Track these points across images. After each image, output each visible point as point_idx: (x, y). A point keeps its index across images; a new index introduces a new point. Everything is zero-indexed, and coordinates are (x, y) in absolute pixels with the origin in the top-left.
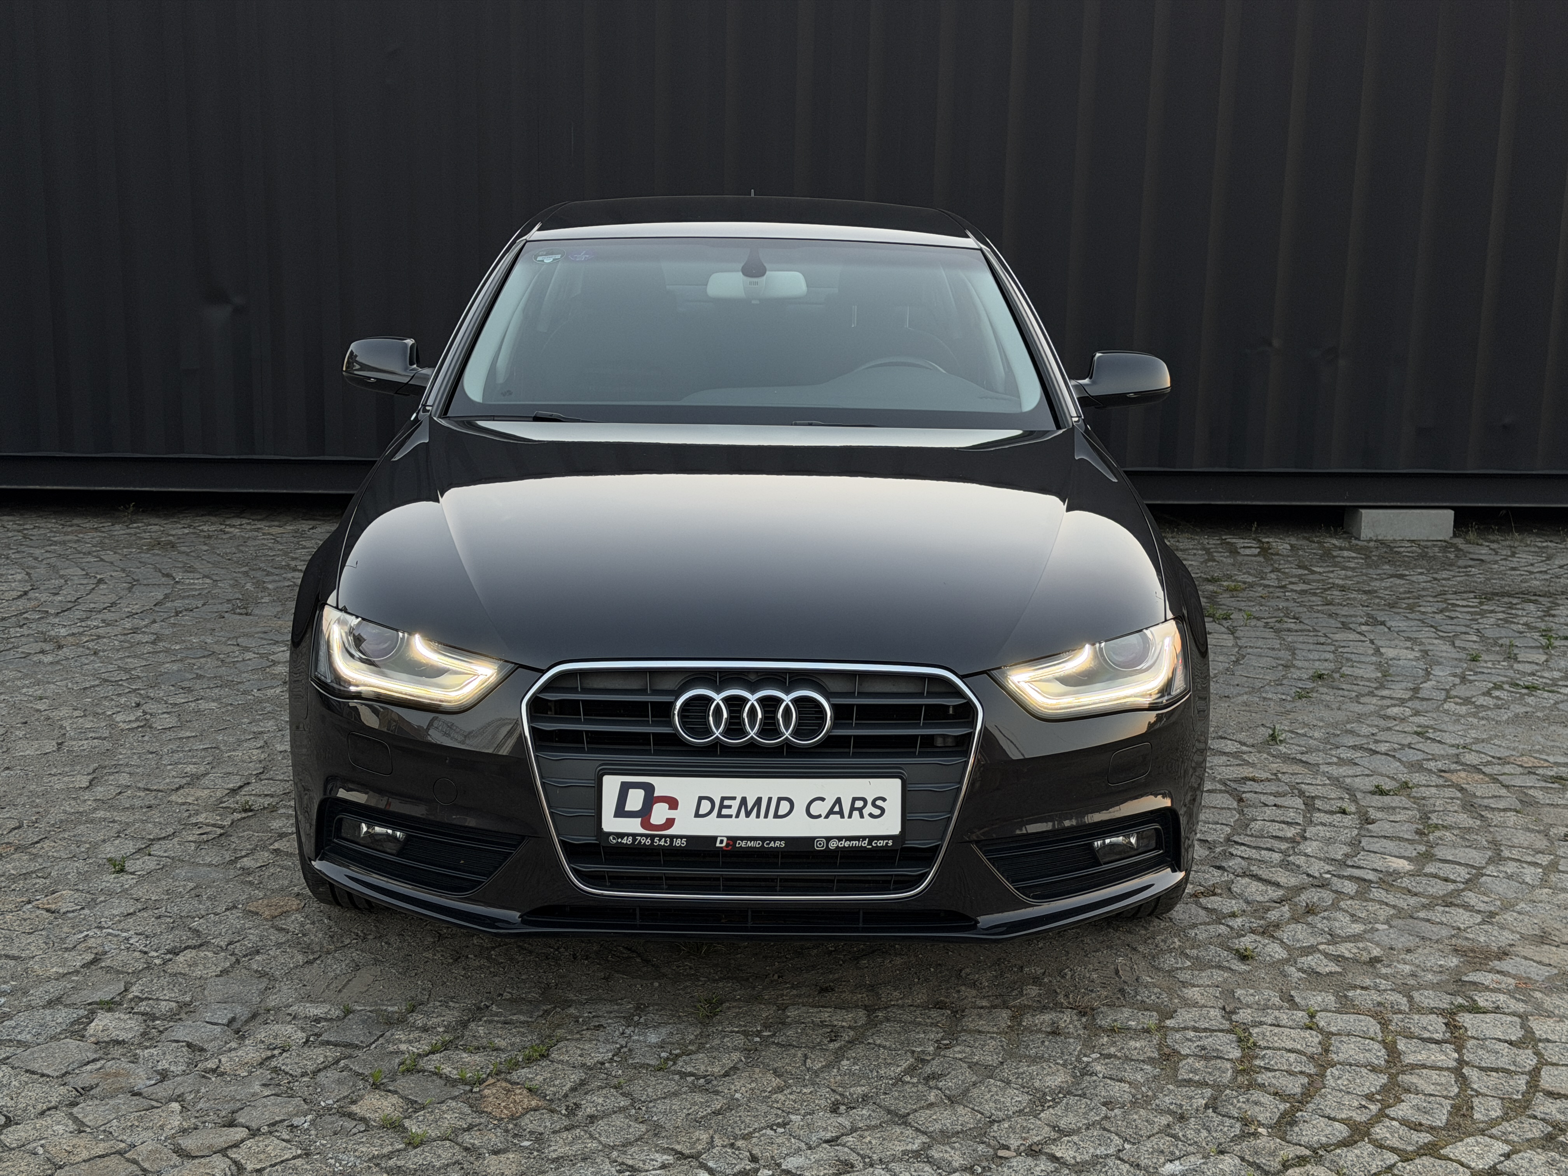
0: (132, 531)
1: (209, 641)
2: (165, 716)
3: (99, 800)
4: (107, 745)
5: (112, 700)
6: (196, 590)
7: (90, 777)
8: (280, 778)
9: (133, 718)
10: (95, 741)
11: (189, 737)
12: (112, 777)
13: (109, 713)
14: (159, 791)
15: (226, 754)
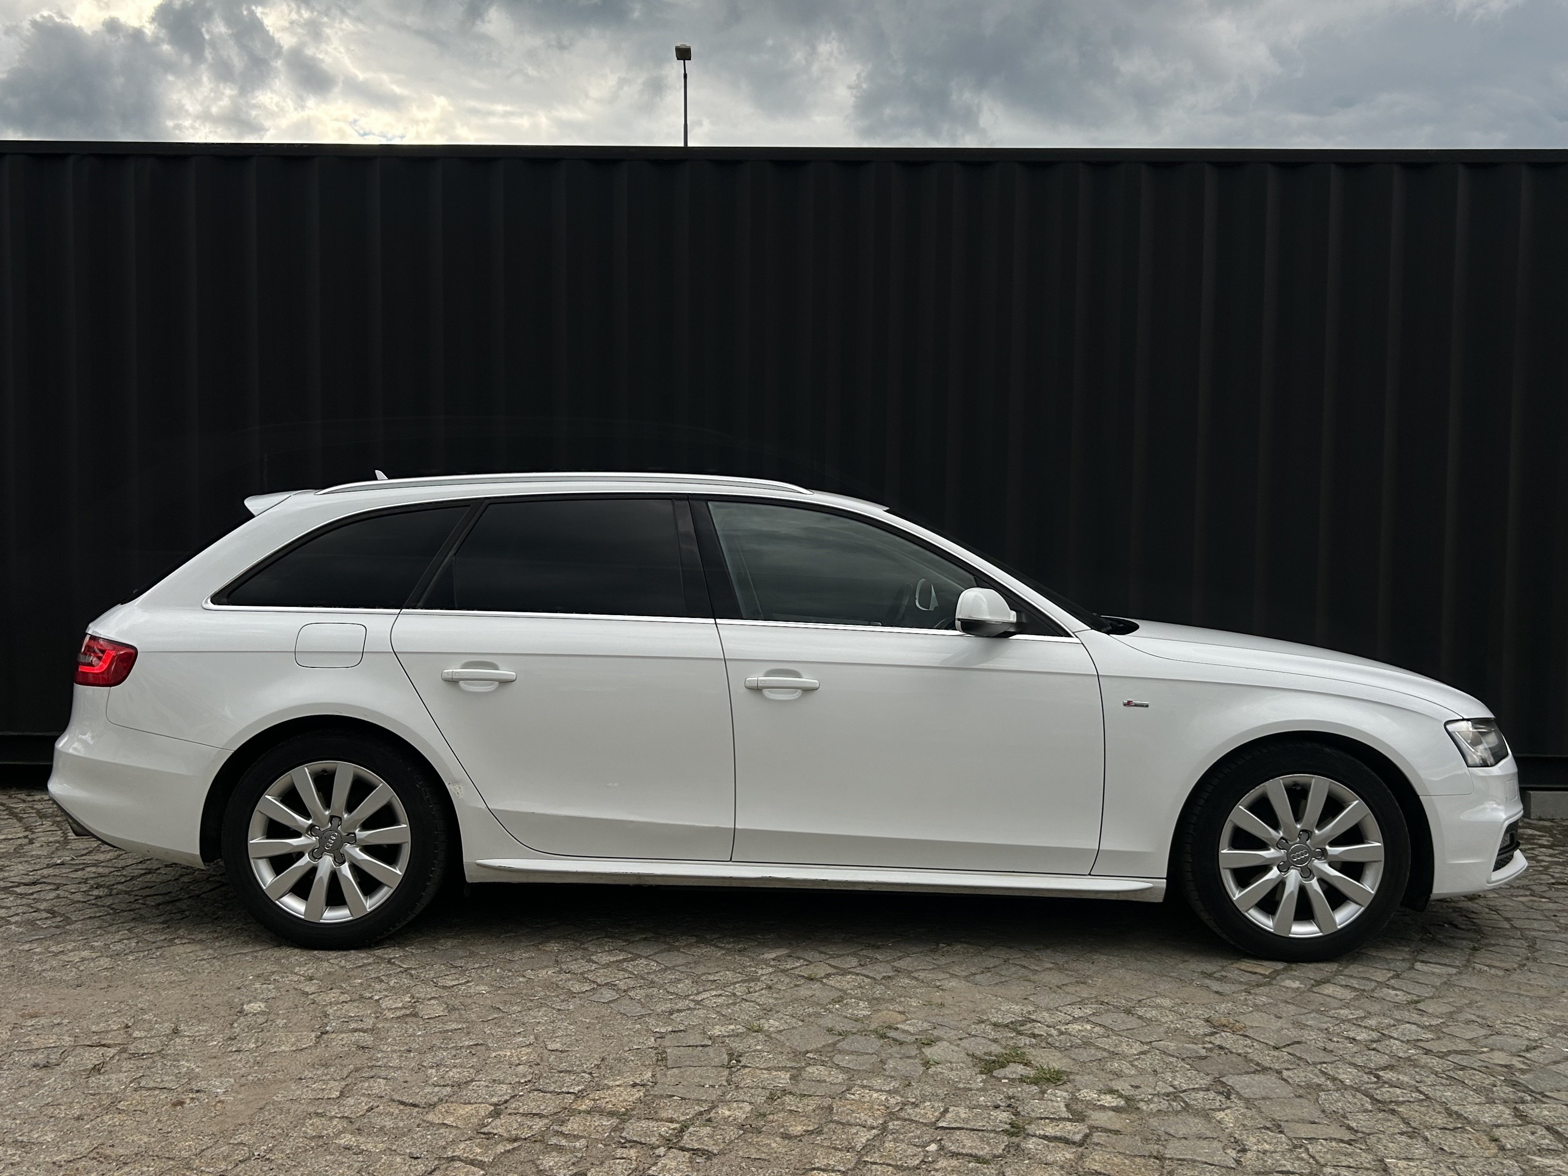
2: (432, 1002)
3: (347, 1117)
4: (367, 1039)
5: (382, 981)
7: (343, 1083)
8: (552, 1089)
9: (400, 1005)
10: (356, 1034)
11: (455, 1030)
12: (366, 1084)
13: (377, 997)
14: (415, 1106)
15: (494, 1054)
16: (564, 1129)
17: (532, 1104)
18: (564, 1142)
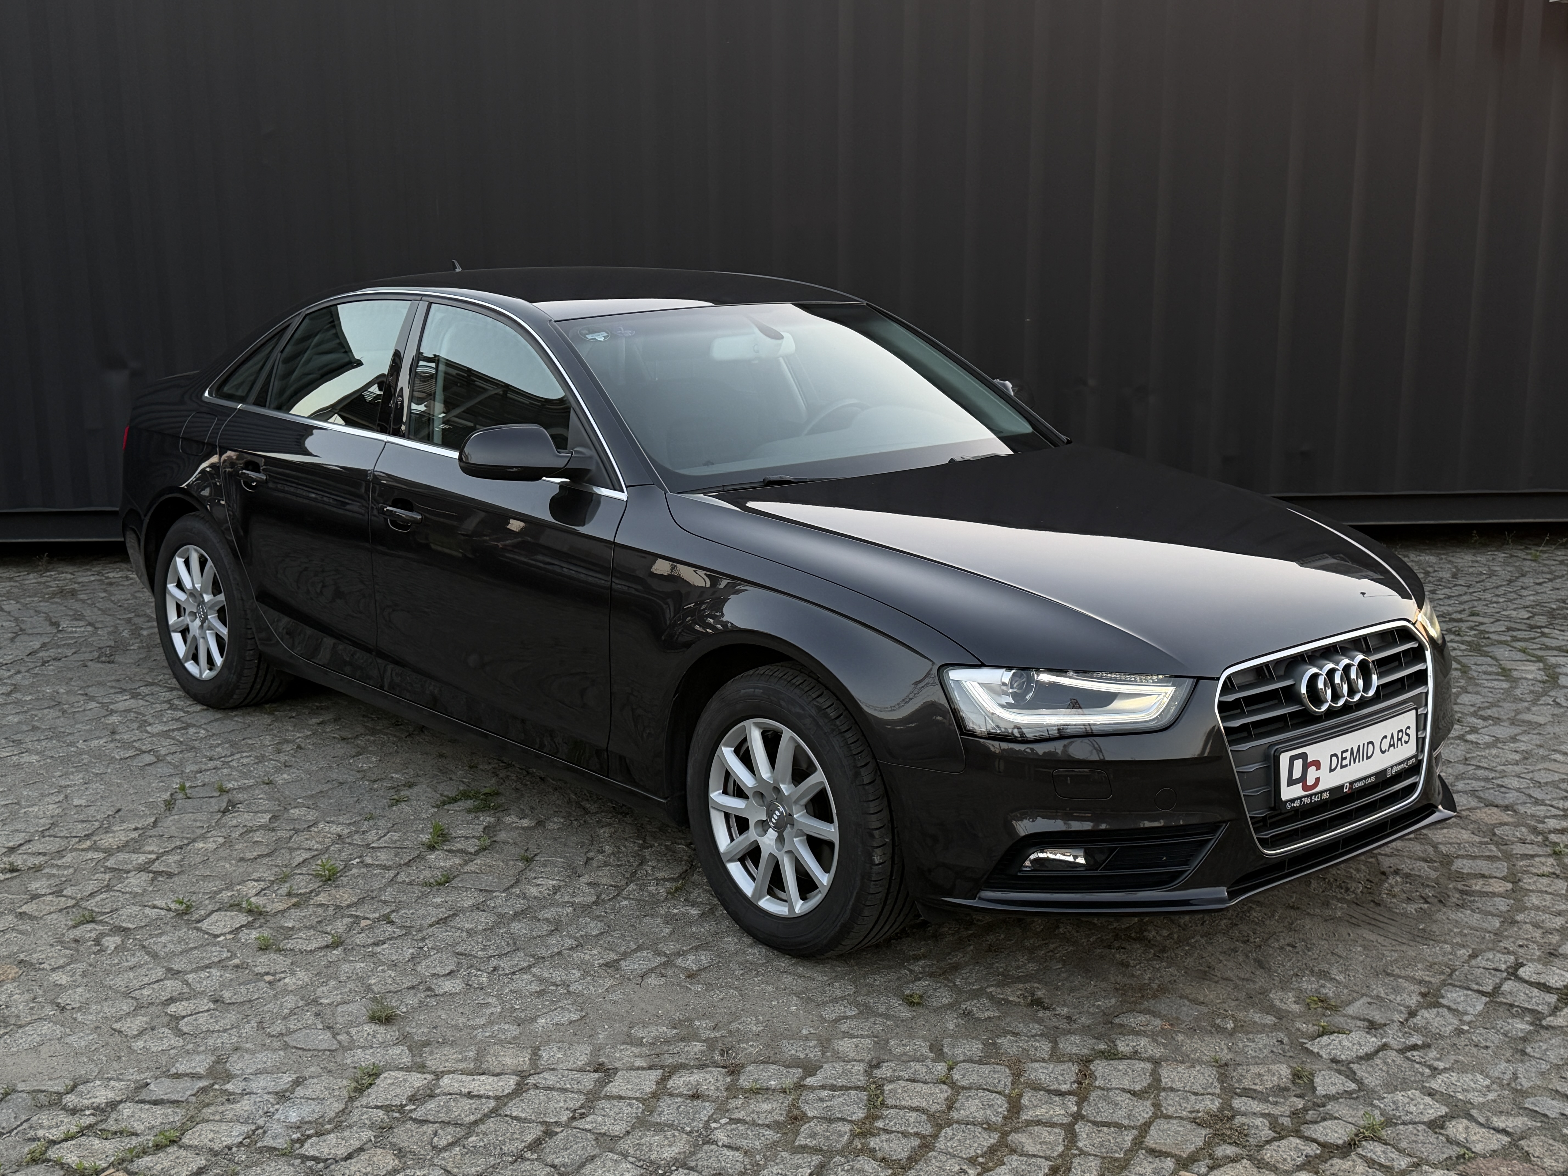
0: (43, 580)
1: (62, 691)
6: (74, 638)
8: (62, 834)
15: (23, 810)
16: (59, 862)
17: (41, 846)
18: (54, 871)
